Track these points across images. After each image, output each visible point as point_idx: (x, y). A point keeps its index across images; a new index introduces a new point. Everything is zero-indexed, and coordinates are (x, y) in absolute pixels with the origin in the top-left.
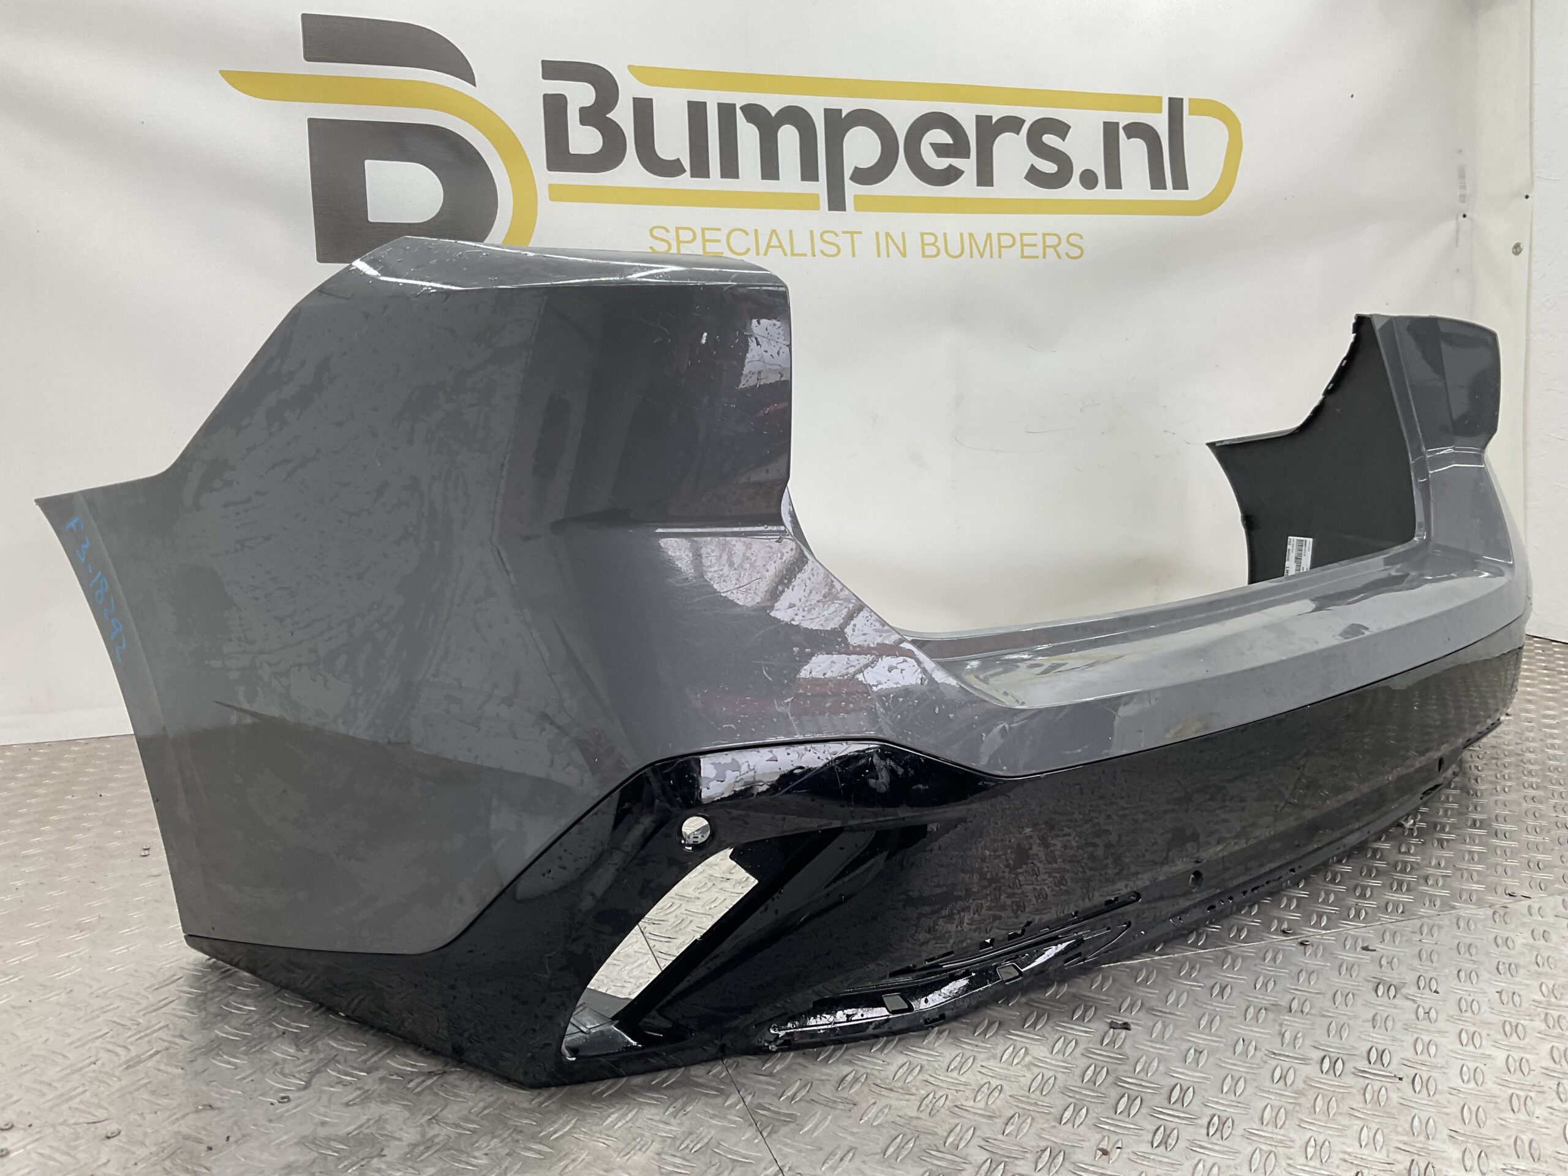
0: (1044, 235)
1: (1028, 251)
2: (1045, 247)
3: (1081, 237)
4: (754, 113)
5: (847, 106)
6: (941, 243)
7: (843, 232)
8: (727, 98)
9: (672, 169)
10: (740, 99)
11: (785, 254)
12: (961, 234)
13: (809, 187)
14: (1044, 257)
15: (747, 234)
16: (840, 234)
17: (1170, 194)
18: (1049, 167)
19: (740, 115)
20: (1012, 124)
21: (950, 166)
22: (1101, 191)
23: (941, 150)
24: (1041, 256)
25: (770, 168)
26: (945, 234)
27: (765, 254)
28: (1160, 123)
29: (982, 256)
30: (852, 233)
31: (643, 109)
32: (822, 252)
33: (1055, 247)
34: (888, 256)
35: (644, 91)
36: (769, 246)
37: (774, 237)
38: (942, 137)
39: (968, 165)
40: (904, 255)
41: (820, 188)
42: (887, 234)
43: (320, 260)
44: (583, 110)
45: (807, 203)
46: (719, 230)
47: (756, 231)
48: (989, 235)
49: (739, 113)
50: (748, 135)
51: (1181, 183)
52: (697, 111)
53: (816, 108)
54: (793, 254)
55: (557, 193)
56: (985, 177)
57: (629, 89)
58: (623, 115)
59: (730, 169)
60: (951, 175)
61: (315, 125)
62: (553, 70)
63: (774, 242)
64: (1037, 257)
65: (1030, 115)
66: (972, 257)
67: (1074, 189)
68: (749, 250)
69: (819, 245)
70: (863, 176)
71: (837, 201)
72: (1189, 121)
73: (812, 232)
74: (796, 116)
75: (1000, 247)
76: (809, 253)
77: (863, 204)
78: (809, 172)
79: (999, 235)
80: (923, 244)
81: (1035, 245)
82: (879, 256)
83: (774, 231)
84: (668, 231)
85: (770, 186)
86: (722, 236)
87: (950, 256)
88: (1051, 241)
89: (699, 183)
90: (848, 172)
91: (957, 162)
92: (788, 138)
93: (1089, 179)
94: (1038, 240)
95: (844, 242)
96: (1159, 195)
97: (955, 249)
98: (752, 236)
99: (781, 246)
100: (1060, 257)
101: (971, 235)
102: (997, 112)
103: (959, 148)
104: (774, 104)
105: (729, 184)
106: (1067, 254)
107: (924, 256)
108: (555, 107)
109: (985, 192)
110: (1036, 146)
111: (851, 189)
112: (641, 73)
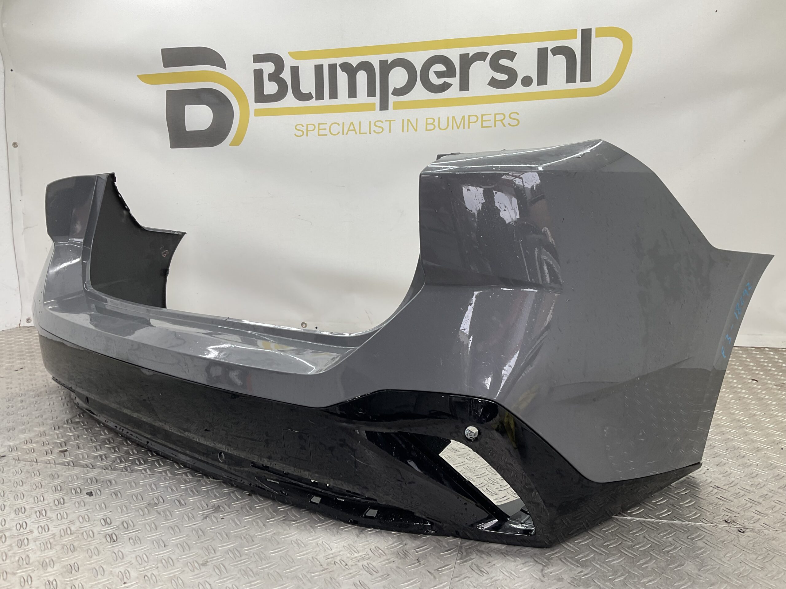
0: (495, 114)
1: (485, 124)
2: (495, 121)
3: (518, 114)
4: (346, 67)
5: (391, 57)
6: (436, 123)
7: (386, 121)
8: (333, 61)
9: (307, 97)
10: (338, 61)
11: (356, 134)
12: (448, 117)
13: (372, 100)
14: (495, 126)
15: (339, 125)
16: (384, 122)
17: (579, 84)
18: (503, 77)
19: (339, 68)
20: (481, 56)
21: (445, 82)
22: (534, 87)
23: (439, 75)
24: (493, 126)
25: (352, 93)
26: (439, 118)
27: (347, 134)
28: (576, 45)
29: (458, 128)
30: (390, 121)
31: (295, 71)
32: (374, 131)
33: (501, 121)
34: (408, 131)
35: (295, 63)
36: (349, 130)
37: (352, 125)
38: (440, 67)
39: (455, 81)
40: (416, 130)
41: (376, 100)
42: (409, 120)
43: (172, 147)
44: (270, 75)
45: (369, 107)
46: (326, 124)
47: (343, 123)
48: (464, 117)
49: (338, 68)
50: (342, 78)
51: (586, 77)
52: (319, 69)
53: (375, 61)
54: (360, 133)
55: (258, 113)
56: (464, 86)
57: (289, 63)
58: (286, 75)
59: (334, 95)
60: (445, 87)
61: (170, 94)
62: (258, 58)
63: (352, 128)
64: (491, 127)
65: (492, 50)
66: (453, 129)
67: (517, 88)
68: (339, 132)
69: (373, 128)
70: (398, 92)
71: (384, 106)
72: (595, 41)
73: (370, 122)
74: (366, 66)
75: (469, 122)
76: (368, 132)
77: (397, 106)
78: (371, 93)
79: (469, 116)
80: (427, 124)
81: (490, 120)
82: (403, 131)
83: (352, 123)
84: (303, 126)
85: (352, 101)
86: (327, 127)
87: (440, 129)
88: (499, 117)
89: (320, 103)
90: (391, 90)
91: (448, 80)
92: (362, 77)
93: (527, 82)
94: (492, 117)
95: (386, 125)
96: (571, 86)
97: (443, 125)
98: (341, 125)
99: (355, 130)
100: (504, 126)
101: (454, 117)
102: (472, 51)
103: (450, 72)
104: (354, 61)
105: (334, 102)
106: (509, 124)
107: (427, 130)
108: (258, 74)
109: (465, 94)
110: (495, 66)
111: (392, 99)
112: (293, 55)
